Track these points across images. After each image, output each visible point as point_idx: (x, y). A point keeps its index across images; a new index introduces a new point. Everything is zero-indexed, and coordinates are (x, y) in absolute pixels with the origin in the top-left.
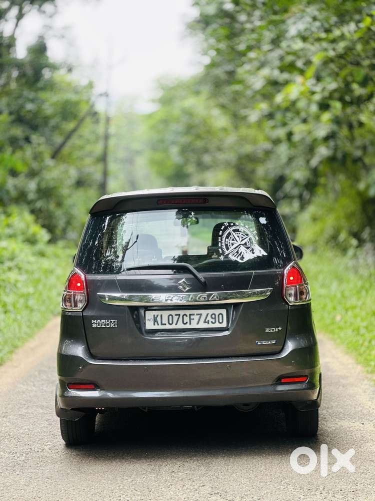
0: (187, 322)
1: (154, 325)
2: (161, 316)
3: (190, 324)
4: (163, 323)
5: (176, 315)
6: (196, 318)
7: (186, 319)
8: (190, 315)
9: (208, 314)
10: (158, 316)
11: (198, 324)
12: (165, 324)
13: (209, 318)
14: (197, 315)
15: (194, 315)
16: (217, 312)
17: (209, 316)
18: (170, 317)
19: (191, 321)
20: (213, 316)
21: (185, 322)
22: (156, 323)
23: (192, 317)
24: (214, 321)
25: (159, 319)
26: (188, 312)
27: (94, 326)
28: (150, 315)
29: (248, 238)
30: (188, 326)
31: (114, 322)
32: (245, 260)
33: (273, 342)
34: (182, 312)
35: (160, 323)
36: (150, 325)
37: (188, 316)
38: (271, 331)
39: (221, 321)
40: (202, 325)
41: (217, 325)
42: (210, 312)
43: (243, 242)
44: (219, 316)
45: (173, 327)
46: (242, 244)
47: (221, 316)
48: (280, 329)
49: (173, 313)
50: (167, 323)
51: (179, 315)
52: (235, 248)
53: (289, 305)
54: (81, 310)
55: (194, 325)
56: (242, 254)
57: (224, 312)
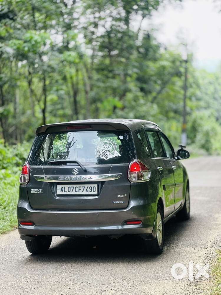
0: (77, 191)
1: (61, 192)
2: (65, 187)
4: (65, 191)
5: (72, 187)
7: (77, 189)
8: (79, 187)
9: (88, 187)
10: (63, 187)
12: (66, 192)
13: (88, 189)
14: (83, 187)
15: (81, 187)
17: (89, 188)
18: (69, 188)
20: (91, 188)
21: (76, 191)
22: (62, 191)
23: (80, 188)
25: (63, 189)
26: (78, 186)
27: (32, 192)
29: (111, 147)
30: (78, 193)
31: (41, 190)
32: (108, 158)
33: (122, 202)
34: (75, 186)
35: (64, 191)
36: (59, 192)
37: (78, 187)
38: (121, 196)
39: (94, 191)
40: (85, 193)
41: (92, 193)
42: (89, 186)
43: (108, 149)
45: (70, 193)
46: (108, 150)
47: (94, 188)
48: (126, 195)
49: (71, 186)
52: (104, 152)
53: (131, 182)
54: (26, 184)
55: (81, 193)
56: (107, 155)
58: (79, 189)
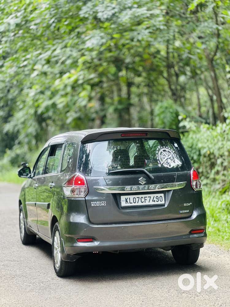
0: (143, 202)
1: (126, 203)
2: (129, 198)
3: (145, 202)
4: (131, 202)
6: (148, 199)
7: (143, 200)
8: (145, 197)
10: (127, 198)
11: (149, 202)
12: (132, 203)
13: (155, 199)
14: (148, 197)
15: (147, 197)
16: (159, 195)
17: (155, 198)
18: (134, 199)
19: (146, 201)
20: (157, 198)
21: (142, 202)
22: (127, 202)
23: (146, 198)
24: (158, 201)
25: (128, 200)
27: (93, 205)
28: (123, 198)
29: (171, 155)
30: (144, 204)
31: (104, 202)
32: (171, 167)
33: (188, 211)
35: (129, 203)
36: (123, 204)
37: (144, 198)
38: (187, 205)
42: (155, 195)
43: (169, 157)
44: (160, 197)
45: (136, 204)
46: (169, 158)
48: (191, 204)
50: (133, 202)
51: (139, 198)
52: (166, 160)
56: (170, 163)
57: (162, 195)
58: (145, 200)
